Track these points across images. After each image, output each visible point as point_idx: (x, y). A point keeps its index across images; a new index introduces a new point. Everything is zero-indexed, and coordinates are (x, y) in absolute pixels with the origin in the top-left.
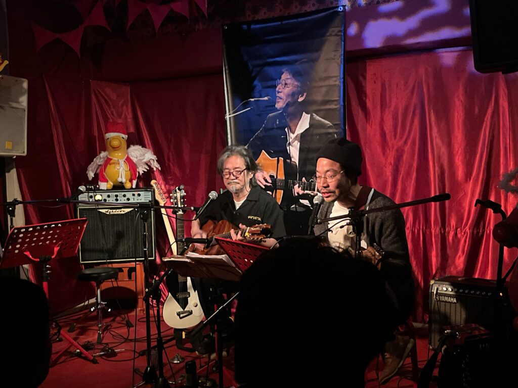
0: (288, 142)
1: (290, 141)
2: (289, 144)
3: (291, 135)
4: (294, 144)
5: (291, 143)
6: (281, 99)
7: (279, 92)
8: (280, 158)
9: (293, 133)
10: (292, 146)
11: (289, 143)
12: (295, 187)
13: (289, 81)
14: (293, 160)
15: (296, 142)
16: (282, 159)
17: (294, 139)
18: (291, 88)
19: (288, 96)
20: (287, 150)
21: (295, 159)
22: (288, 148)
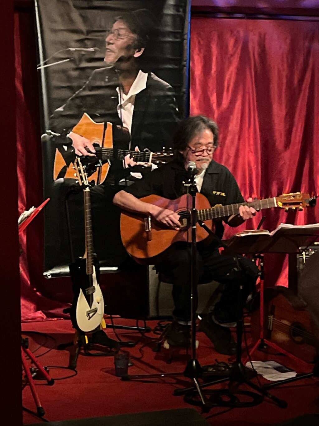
0: (119, 104)
1: (122, 103)
2: (121, 107)
3: (124, 96)
4: (126, 107)
5: (123, 105)
6: (113, 52)
7: (109, 44)
8: (108, 123)
9: (126, 94)
10: (124, 109)
11: (121, 105)
12: (125, 157)
13: (122, 32)
14: (124, 125)
15: (130, 104)
16: (110, 124)
17: (127, 101)
18: (125, 40)
19: (121, 49)
20: (118, 114)
21: (127, 125)
22: (119, 111)
